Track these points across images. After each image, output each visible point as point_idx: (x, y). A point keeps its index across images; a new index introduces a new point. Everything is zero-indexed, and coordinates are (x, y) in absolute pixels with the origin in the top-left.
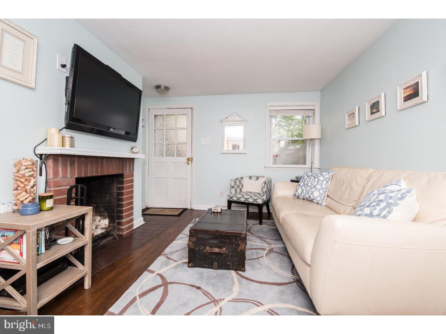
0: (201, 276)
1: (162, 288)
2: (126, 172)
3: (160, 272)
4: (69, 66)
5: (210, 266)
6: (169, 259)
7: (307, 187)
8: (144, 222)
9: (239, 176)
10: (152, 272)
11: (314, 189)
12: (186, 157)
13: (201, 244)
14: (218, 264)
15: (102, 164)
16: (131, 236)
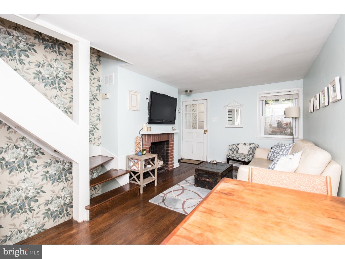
0: (199, 190)
1: (182, 190)
2: (170, 140)
3: (183, 186)
4: (149, 99)
5: (204, 187)
6: (187, 182)
7: (274, 153)
8: (179, 166)
9: (236, 143)
10: (179, 185)
11: (278, 154)
12: (203, 129)
13: (200, 176)
14: (208, 187)
15: (160, 136)
16: (173, 170)
